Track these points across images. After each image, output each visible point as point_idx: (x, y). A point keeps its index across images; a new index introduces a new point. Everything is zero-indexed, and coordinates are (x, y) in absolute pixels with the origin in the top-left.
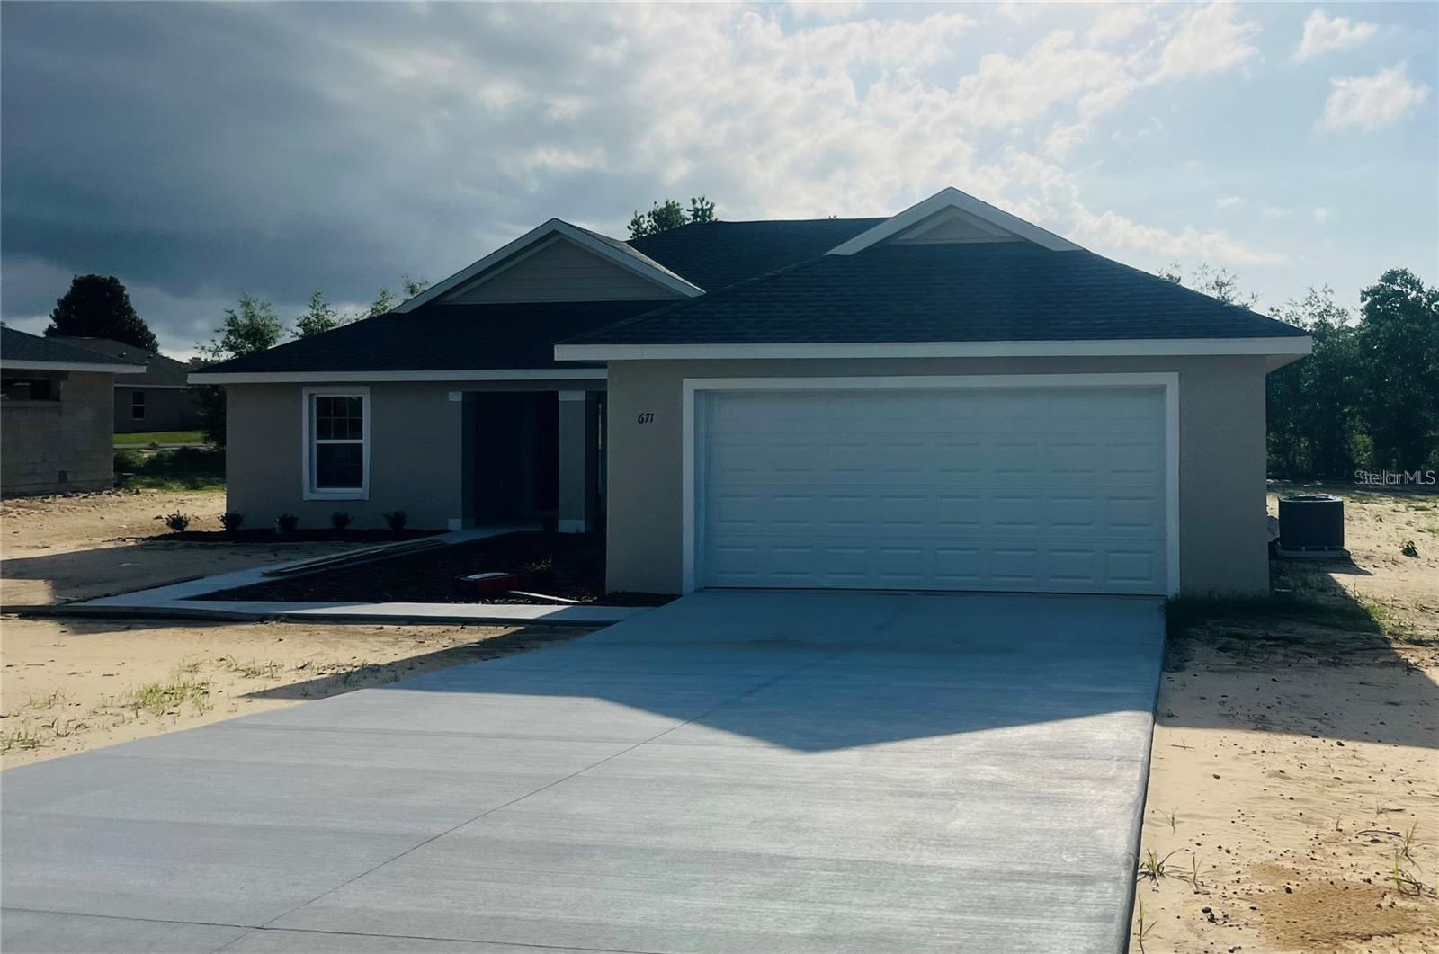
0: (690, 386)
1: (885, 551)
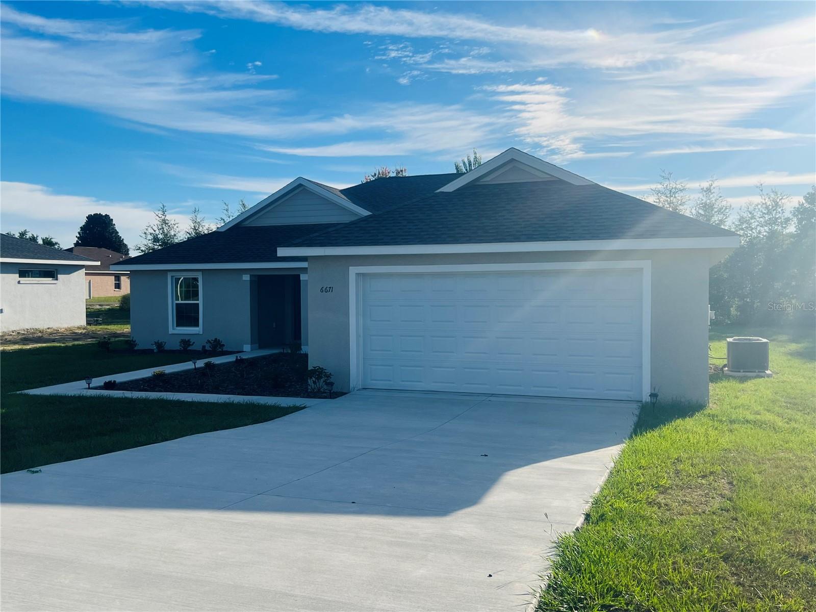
0: (353, 271)
1: (466, 370)
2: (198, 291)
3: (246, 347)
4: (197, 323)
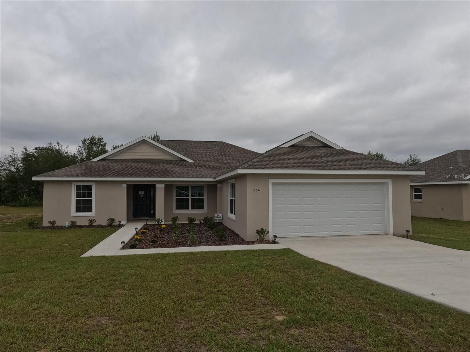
2: (92, 192)
3: (123, 222)
4: (90, 210)
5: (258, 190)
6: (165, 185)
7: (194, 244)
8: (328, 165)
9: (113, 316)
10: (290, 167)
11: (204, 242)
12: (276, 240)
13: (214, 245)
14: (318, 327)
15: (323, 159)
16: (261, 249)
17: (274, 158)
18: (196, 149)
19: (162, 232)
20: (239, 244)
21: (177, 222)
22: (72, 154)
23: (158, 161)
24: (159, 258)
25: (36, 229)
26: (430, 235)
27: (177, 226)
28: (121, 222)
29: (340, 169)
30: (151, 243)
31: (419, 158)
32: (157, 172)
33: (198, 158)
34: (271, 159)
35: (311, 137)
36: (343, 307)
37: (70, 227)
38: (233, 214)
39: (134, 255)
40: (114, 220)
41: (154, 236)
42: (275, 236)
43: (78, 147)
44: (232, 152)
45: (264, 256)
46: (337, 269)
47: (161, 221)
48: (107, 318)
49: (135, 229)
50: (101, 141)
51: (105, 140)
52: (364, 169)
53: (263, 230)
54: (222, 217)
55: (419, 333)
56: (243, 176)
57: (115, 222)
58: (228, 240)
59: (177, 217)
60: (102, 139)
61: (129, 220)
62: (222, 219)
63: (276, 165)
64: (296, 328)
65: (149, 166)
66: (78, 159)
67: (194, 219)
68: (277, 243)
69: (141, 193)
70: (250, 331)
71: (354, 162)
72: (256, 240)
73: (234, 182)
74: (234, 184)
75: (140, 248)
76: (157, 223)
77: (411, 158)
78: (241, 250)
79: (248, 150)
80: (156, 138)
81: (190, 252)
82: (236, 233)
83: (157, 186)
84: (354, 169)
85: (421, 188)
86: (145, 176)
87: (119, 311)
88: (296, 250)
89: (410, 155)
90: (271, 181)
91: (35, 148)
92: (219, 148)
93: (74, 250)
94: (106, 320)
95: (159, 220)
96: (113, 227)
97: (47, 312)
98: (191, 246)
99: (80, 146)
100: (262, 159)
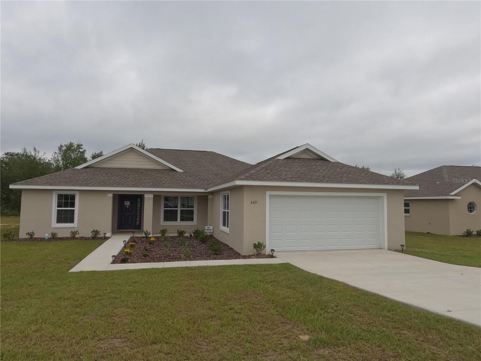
2: (74, 202)
3: (108, 235)
4: (72, 221)
5: (255, 202)
6: (154, 195)
7: (188, 258)
8: (325, 178)
9: (126, 337)
10: (288, 179)
11: (199, 256)
12: (273, 254)
13: (210, 259)
14: (346, 346)
15: (319, 172)
16: (260, 264)
17: (271, 170)
18: (186, 159)
19: (151, 245)
20: (236, 258)
21: (166, 235)
22: (47, 161)
23: (147, 170)
24: (155, 273)
25: (12, 241)
26: (423, 250)
27: (166, 239)
28: (106, 234)
29: (338, 182)
30: (142, 257)
31: (404, 173)
32: (145, 181)
33: (187, 167)
34: (269, 171)
35: (307, 149)
36: (364, 325)
37: (50, 240)
38: (225, 227)
39: (127, 270)
40: (98, 232)
41: (145, 250)
42: (273, 250)
43: (54, 153)
44: (223, 163)
45: (265, 271)
46: (344, 285)
47: (149, 233)
48: (120, 340)
49: (124, 241)
50: (80, 147)
51: (84, 147)
52: (361, 183)
53: (261, 244)
54: (212, 230)
55: (450, 351)
56: (241, 188)
57: (100, 234)
58: (223, 254)
59: (166, 230)
60: (82, 145)
61: (114, 232)
62: (213, 232)
63: (273, 177)
64: (324, 348)
65: (136, 175)
66: (53, 166)
67: (183, 231)
68: (275, 257)
69: (127, 203)
70: (278, 352)
71: (350, 176)
72: (252, 254)
73: (229, 193)
74: (228, 196)
75: (131, 262)
76: (144, 235)
77: (395, 172)
78: (240, 265)
79: (239, 161)
80: (142, 146)
81: (187, 267)
82: (229, 247)
83: (145, 197)
84: (351, 182)
85: (409, 203)
86: (133, 186)
87: (130, 332)
88: (296, 265)
89: (395, 170)
90: (268, 193)
91: (5, 153)
92: (209, 158)
93: (60, 264)
94: (119, 343)
95: (147, 233)
96: (97, 239)
97: (51, 335)
98: (185, 260)
99: (56, 152)
100: (259, 170)
